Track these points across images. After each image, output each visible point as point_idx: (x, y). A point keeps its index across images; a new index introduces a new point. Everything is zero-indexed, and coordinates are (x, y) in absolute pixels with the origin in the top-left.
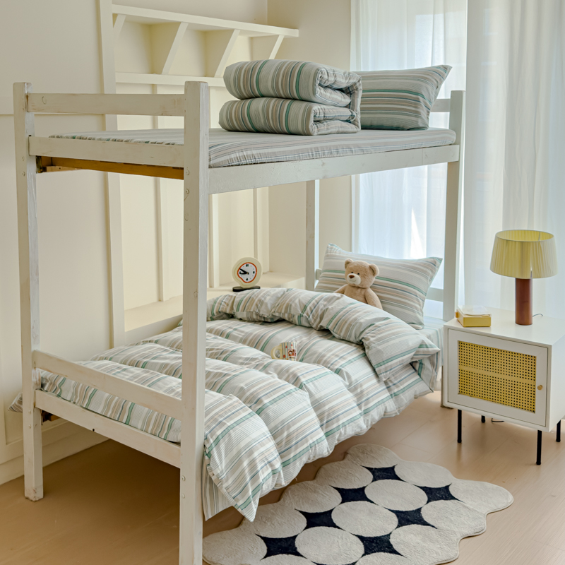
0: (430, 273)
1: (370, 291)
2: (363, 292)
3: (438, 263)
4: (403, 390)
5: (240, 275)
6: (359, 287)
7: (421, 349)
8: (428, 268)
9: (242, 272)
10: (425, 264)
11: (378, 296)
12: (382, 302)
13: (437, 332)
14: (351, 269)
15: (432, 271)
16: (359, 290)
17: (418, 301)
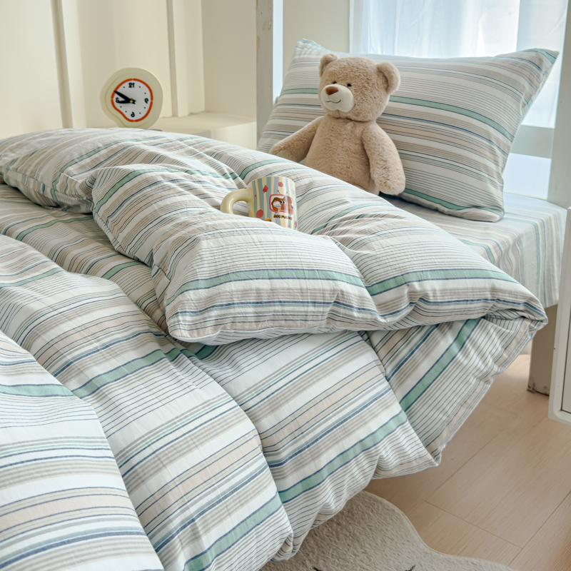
0: (527, 85)
1: (377, 130)
2: (359, 129)
3: (546, 62)
5: (118, 105)
6: (349, 119)
8: (521, 74)
9: (121, 99)
10: (515, 64)
11: (395, 142)
12: (402, 156)
13: (536, 228)
14: (332, 74)
15: (531, 82)
16: (349, 126)
17: (494, 154)
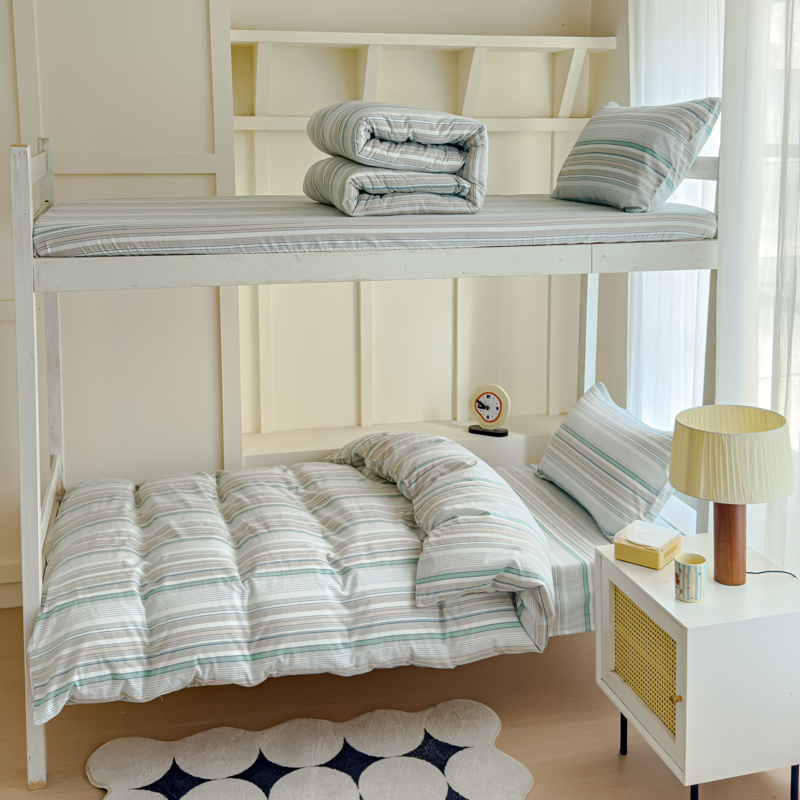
4: (467, 633)
5: (478, 409)
7: (508, 575)
9: (480, 406)
